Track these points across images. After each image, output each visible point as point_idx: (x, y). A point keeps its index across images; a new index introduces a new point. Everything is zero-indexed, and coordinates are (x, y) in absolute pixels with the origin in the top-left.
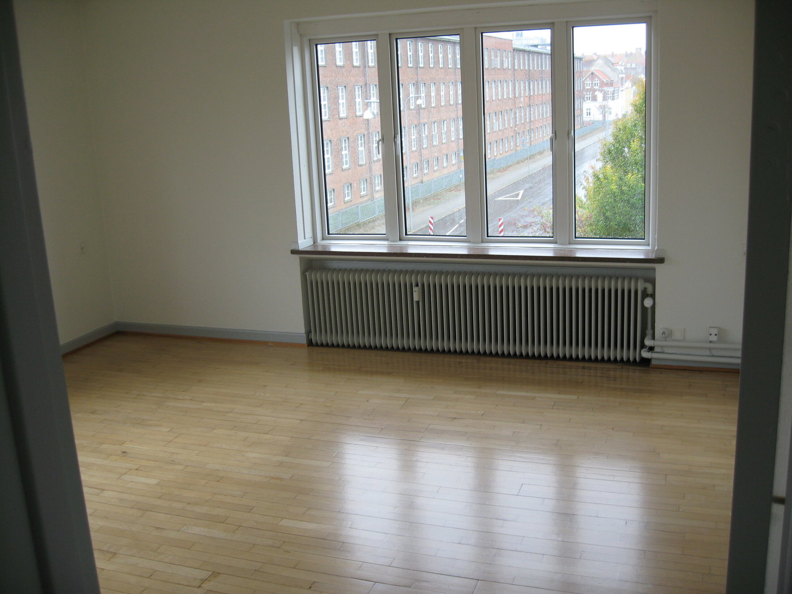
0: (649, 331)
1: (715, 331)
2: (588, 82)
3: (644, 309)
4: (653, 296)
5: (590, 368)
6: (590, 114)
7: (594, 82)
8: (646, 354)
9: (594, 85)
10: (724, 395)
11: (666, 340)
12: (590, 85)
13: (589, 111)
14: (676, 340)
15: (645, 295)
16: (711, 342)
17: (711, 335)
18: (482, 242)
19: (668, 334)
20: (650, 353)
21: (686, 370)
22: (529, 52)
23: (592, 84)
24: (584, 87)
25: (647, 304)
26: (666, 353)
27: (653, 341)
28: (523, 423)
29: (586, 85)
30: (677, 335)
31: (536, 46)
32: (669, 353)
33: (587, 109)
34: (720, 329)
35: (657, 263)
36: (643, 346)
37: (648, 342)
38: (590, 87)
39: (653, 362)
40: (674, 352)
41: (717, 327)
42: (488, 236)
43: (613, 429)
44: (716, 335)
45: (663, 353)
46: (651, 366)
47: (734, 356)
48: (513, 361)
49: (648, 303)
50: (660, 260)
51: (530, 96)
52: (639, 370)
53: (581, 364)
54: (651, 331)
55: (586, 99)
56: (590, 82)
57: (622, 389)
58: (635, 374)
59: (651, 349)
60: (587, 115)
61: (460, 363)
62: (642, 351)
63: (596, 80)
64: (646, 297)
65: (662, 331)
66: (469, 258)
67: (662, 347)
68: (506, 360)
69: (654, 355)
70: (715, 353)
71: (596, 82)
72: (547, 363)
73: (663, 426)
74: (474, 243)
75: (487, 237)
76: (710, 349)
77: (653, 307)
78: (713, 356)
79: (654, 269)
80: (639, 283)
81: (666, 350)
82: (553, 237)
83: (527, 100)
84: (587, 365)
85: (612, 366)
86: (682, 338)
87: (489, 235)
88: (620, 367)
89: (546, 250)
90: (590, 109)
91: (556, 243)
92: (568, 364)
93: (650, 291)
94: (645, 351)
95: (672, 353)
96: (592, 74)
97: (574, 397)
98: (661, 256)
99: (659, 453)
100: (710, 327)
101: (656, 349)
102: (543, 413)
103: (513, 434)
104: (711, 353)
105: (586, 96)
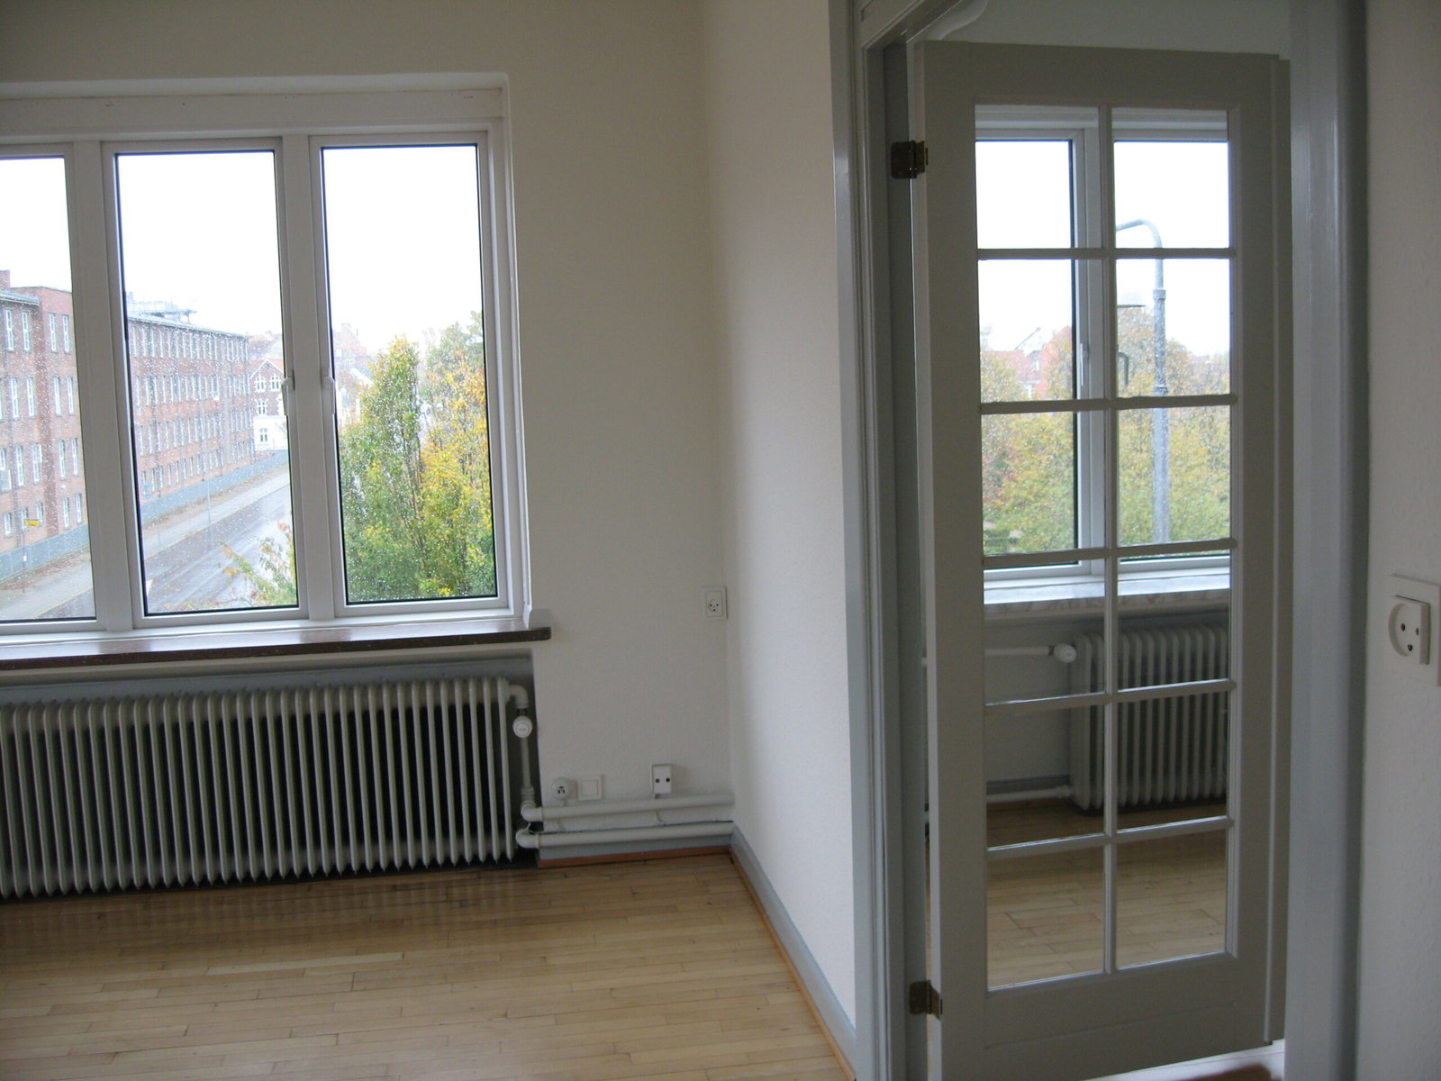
0: (528, 791)
1: (664, 773)
2: (260, 381)
3: (513, 740)
4: (530, 713)
5: (406, 887)
6: (266, 439)
7: (271, 381)
8: (525, 840)
9: (271, 386)
10: (709, 903)
11: (565, 805)
12: (265, 386)
13: (264, 434)
14: (588, 802)
15: (513, 712)
16: (657, 796)
17: (658, 781)
18: (135, 628)
19: (569, 791)
20: (537, 836)
21: (610, 863)
22: (149, 324)
23: (268, 384)
24: (253, 390)
25: (521, 730)
26: (569, 832)
27: (540, 809)
28: (290, 1037)
29: (256, 387)
30: (589, 790)
31: (159, 315)
32: (574, 832)
33: (261, 430)
34: (673, 767)
35: (536, 640)
36: (518, 822)
37: (529, 814)
38: (263, 391)
39: (544, 856)
40: (584, 827)
41: (666, 765)
42: (146, 614)
43: (506, 1016)
44: (668, 780)
45: (563, 832)
46: (540, 866)
47: (706, 819)
48: (228, 894)
49: (522, 728)
50: (542, 634)
51: (153, 405)
52: (514, 876)
53: (386, 881)
54: (532, 789)
55: (258, 412)
56: (264, 381)
57: (495, 923)
58: (507, 886)
59: (536, 827)
60: (262, 440)
61: (101, 916)
62: (518, 834)
63: (275, 377)
64: (516, 717)
65: (555, 787)
66: (108, 664)
67: (558, 820)
68: (212, 895)
69: (547, 840)
70: (668, 819)
71: (275, 381)
72: (309, 890)
73: (611, 989)
74: (113, 631)
75: (143, 615)
76: (657, 811)
77: (533, 738)
78: (665, 825)
79: (527, 657)
80: (500, 688)
81: (568, 826)
82: (297, 606)
83: (148, 413)
84: (399, 880)
85: (455, 877)
86: (599, 797)
87: (150, 611)
88: (474, 876)
89: (286, 634)
90: (266, 430)
91: (306, 618)
92: (356, 884)
93: (522, 702)
94: (524, 834)
95: (581, 832)
96: (268, 365)
97: (397, 956)
98: (542, 624)
99: (629, 1054)
100: (655, 766)
101: (547, 827)
102: (334, 1004)
103: (274, 1068)
104: (660, 821)
105: (258, 406)
